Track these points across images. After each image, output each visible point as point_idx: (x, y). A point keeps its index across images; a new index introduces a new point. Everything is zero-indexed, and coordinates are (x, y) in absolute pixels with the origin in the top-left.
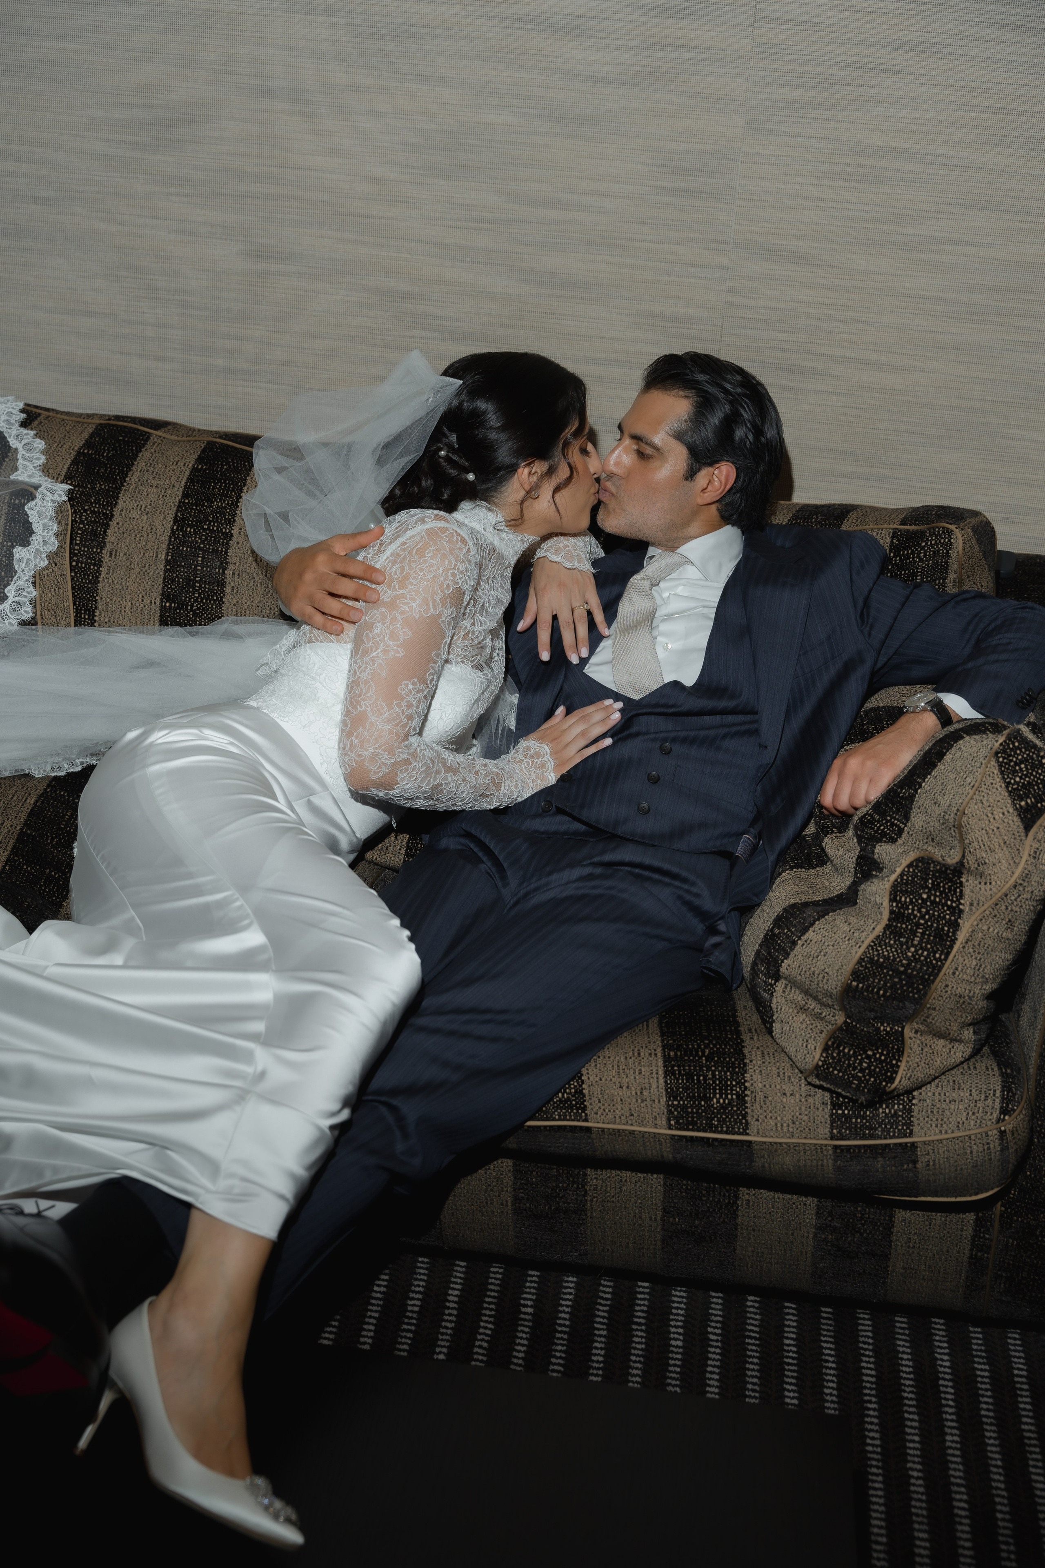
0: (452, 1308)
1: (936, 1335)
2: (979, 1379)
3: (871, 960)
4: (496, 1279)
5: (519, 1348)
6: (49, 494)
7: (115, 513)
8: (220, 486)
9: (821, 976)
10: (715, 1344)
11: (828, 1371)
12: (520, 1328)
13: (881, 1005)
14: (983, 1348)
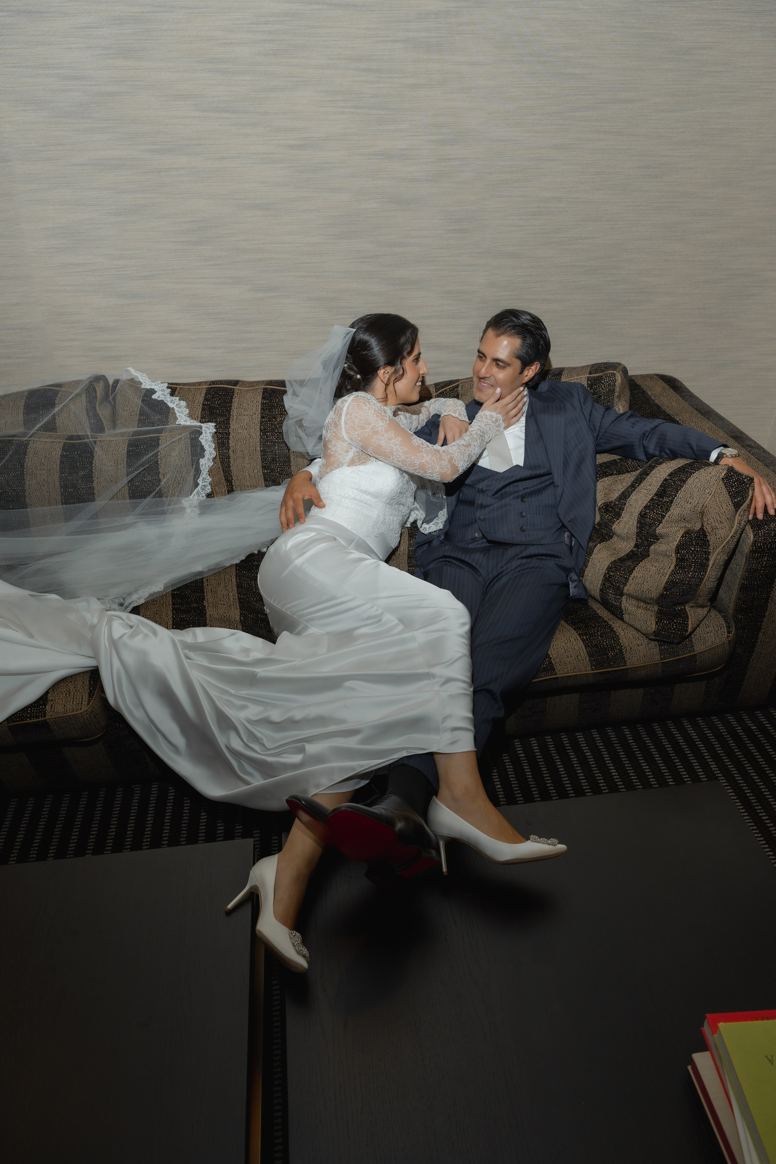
3: (672, 581)
5: (528, 773)
6: (208, 430)
7: (230, 432)
8: (278, 410)
9: (647, 592)
13: (678, 599)
14: (704, 724)
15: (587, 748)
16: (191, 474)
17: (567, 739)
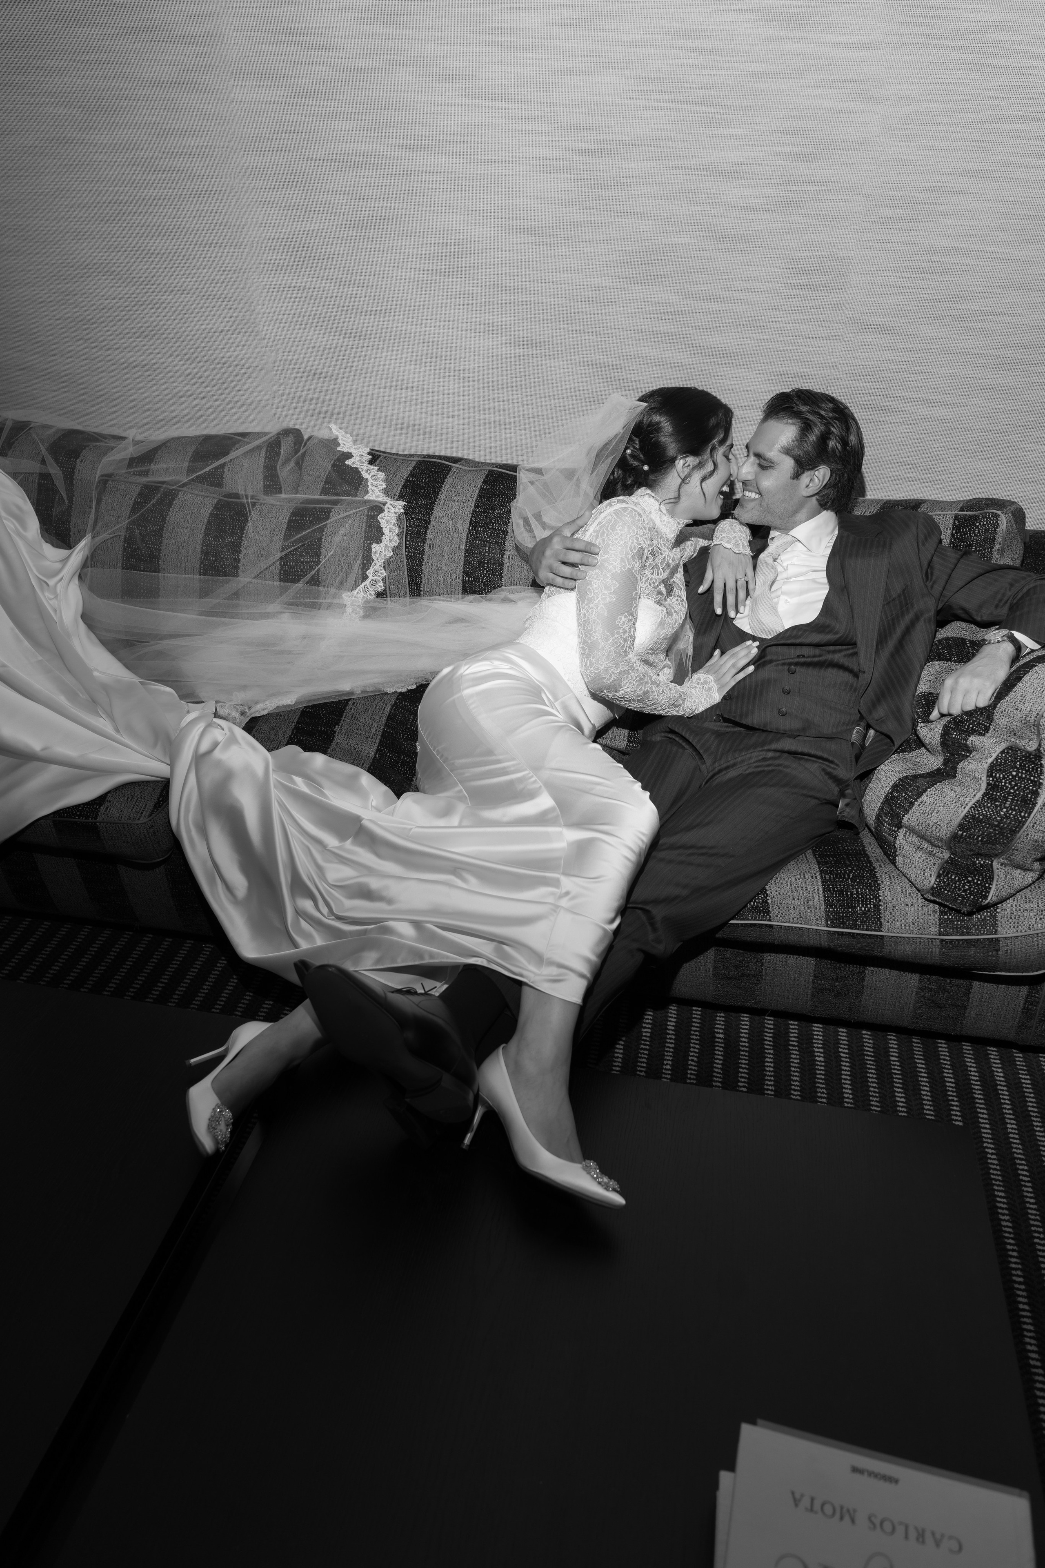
0: (672, 1034)
1: (991, 1054)
3: (973, 817)
4: (697, 1014)
5: (717, 1061)
6: (392, 508)
7: (432, 519)
8: (500, 499)
9: (934, 827)
10: (845, 1059)
11: (922, 1079)
12: (717, 1048)
13: (979, 847)
14: (1024, 1064)
15: (821, 1050)
16: (359, 562)
17: (796, 1031)
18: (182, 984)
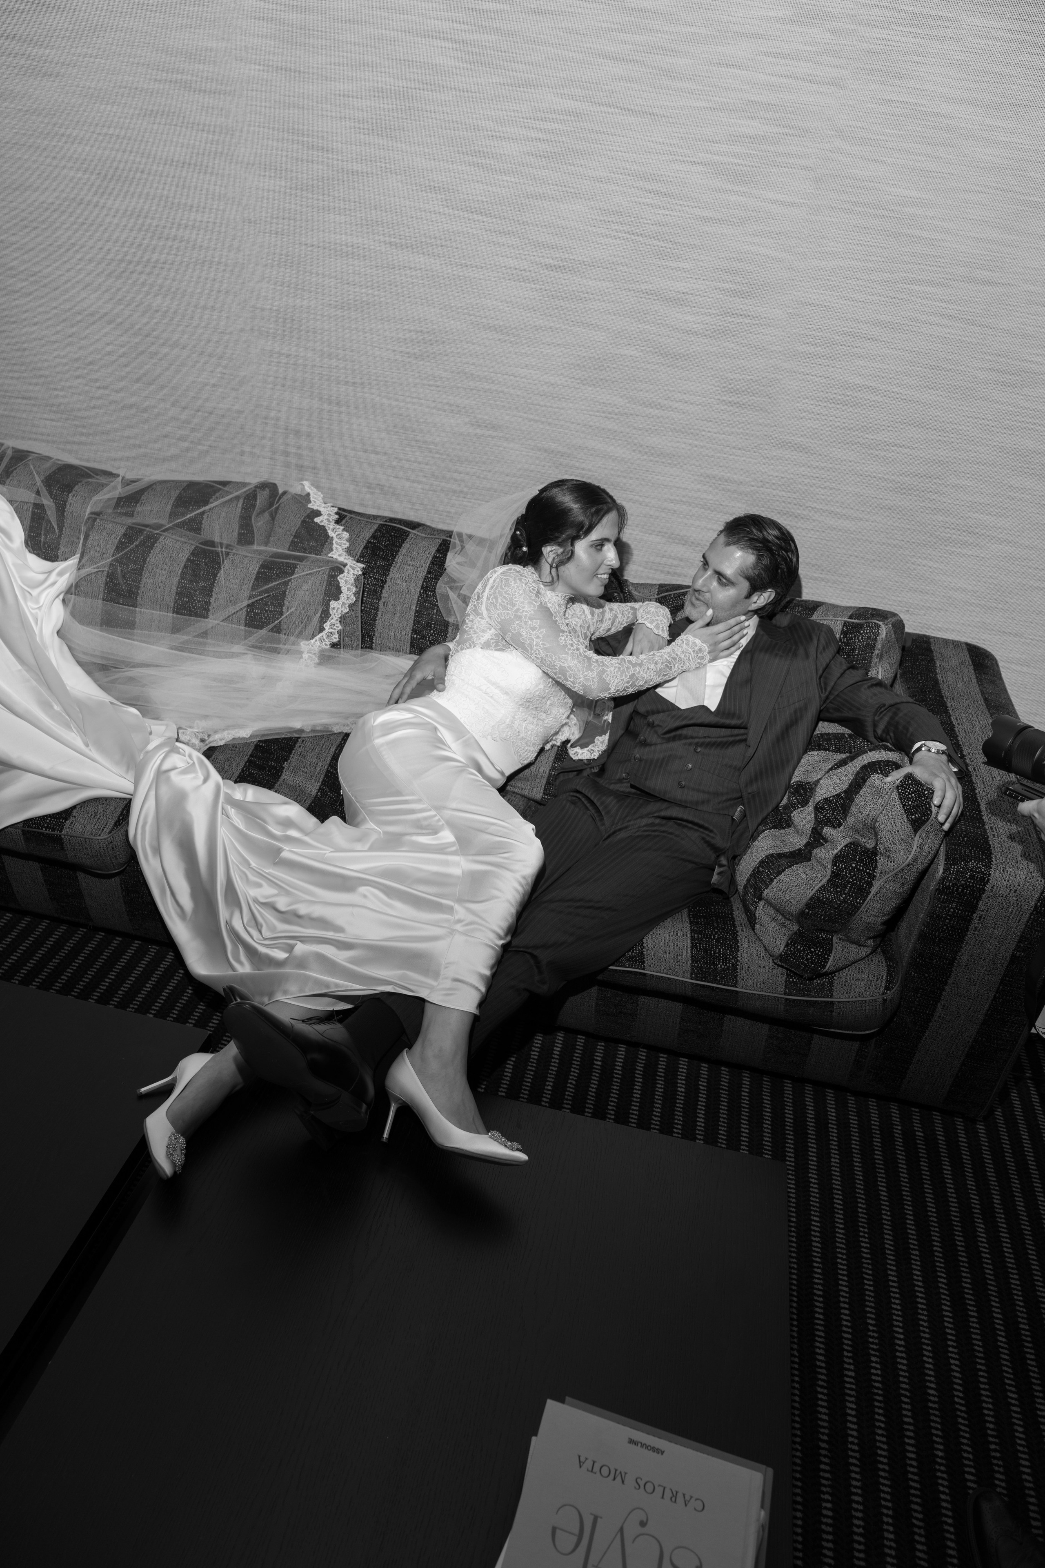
0: (556, 1059)
1: (828, 1096)
2: (852, 1125)
3: (818, 898)
4: (581, 1042)
5: (593, 1086)
6: (352, 569)
7: (388, 580)
9: (787, 902)
10: (703, 1092)
11: (766, 1114)
13: (822, 924)
14: (855, 1106)
15: (684, 1082)
16: (318, 615)
17: (665, 1063)
18: (127, 982)
